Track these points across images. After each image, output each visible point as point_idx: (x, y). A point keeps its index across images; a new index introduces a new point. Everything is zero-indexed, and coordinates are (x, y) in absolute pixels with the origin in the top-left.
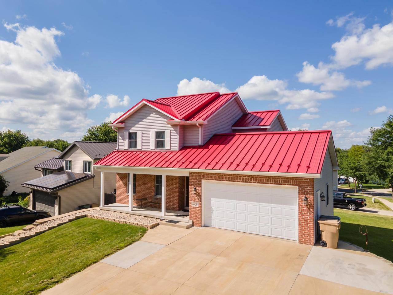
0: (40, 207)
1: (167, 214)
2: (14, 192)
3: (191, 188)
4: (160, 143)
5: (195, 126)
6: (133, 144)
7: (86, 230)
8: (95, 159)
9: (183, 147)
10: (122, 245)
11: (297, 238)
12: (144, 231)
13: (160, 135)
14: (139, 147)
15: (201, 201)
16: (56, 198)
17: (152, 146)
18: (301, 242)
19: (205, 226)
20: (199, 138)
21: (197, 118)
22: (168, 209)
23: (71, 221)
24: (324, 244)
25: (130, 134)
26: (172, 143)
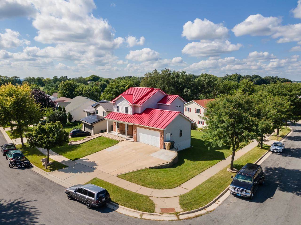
0: (87, 130)
1: (127, 136)
2: (75, 121)
3: (134, 129)
4: (127, 111)
5: (137, 106)
6: (118, 110)
7: (101, 141)
8: (107, 112)
9: (135, 113)
10: (110, 146)
11: (159, 146)
12: (118, 142)
13: (127, 108)
14: (120, 112)
15: (136, 134)
16: (92, 127)
17: (124, 112)
18: (160, 148)
19: (138, 142)
20: (139, 111)
21: (139, 103)
22: (128, 135)
23: (97, 137)
24: (166, 149)
25: (117, 106)
26: (130, 112)
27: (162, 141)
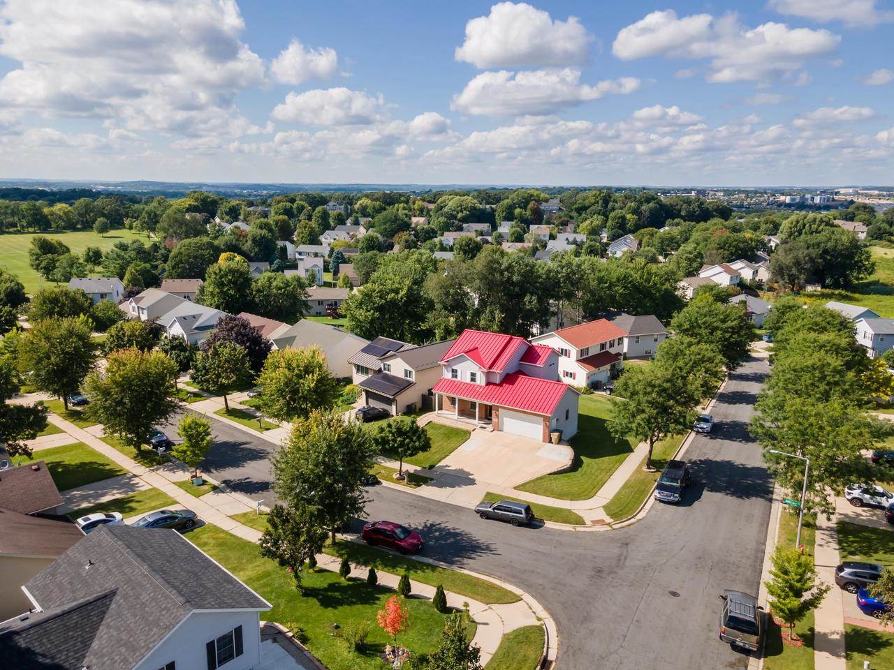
1: (480, 422)
3: (493, 412)
4: (473, 380)
5: (493, 373)
6: (455, 376)
8: (415, 370)
9: (488, 384)
11: (542, 439)
12: (469, 432)
13: (473, 375)
14: (459, 378)
15: (498, 418)
16: (393, 401)
17: (468, 380)
18: (543, 441)
19: (500, 431)
20: (497, 380)
21: (495, 367)
22: (480, 419)
23: (426, 425)
24: (552, 443)
25: (453, 370)
26: (481, 380)
27: (547, 431)
